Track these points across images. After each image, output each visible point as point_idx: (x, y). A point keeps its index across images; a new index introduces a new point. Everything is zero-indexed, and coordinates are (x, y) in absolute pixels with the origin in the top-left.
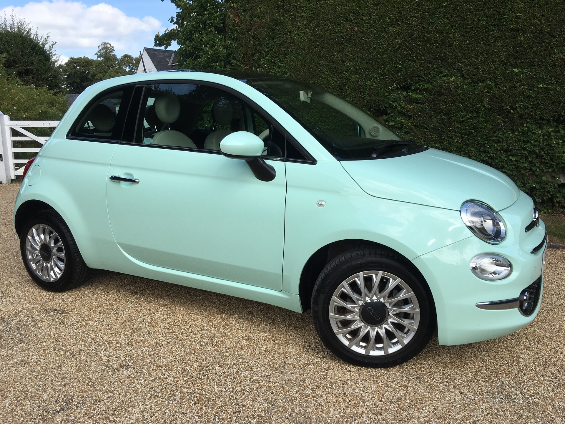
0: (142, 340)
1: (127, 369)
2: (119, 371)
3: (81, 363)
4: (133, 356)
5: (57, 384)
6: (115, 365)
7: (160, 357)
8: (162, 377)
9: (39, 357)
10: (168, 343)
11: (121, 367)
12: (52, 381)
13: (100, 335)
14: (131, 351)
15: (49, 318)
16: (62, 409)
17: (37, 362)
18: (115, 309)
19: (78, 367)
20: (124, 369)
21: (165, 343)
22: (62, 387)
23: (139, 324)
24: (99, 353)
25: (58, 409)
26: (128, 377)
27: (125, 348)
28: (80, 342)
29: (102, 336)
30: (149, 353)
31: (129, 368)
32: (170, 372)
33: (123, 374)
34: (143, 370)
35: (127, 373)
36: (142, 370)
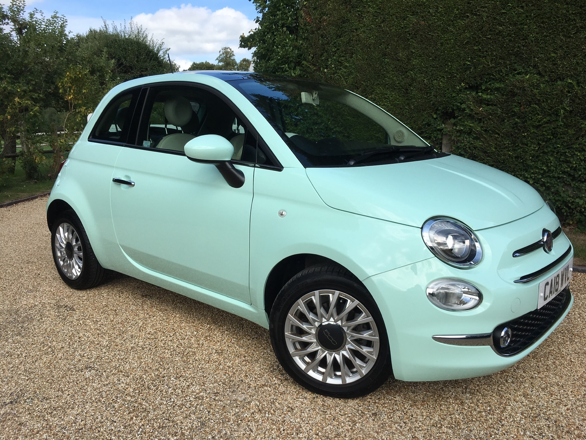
0: (122, 343)
1: (90, 371)
2: (82, 372)
3: (55, 360)
4: (103, 359)
5: (22, 378)
6: (83, 365)
7: (127, 362)
8: (116, 382)
9: (24, 350)
10: (143, 349)
11: (87, 368)
12: (20, 374)
13: (87, 335)
14: (105, 353)
15: (56, 314)
16: (11, 402)
17: (18, 355)
18: (118, 311)
19: (50, 363)
20: (88, 370)
21: (140, 349)
22: (25, 381)
23: (129, 327)
24: (77, 352)
25: (8, 401)
26: (86, 379)
27: (102, 350)
28: (67, 340)
29: (89, 336)
30: (119, 357)
31: (93, 370)
32: (127, 378)
33: (83, 376)
34: (104, 373)
35: (88, 374)
36: (102, 374)
